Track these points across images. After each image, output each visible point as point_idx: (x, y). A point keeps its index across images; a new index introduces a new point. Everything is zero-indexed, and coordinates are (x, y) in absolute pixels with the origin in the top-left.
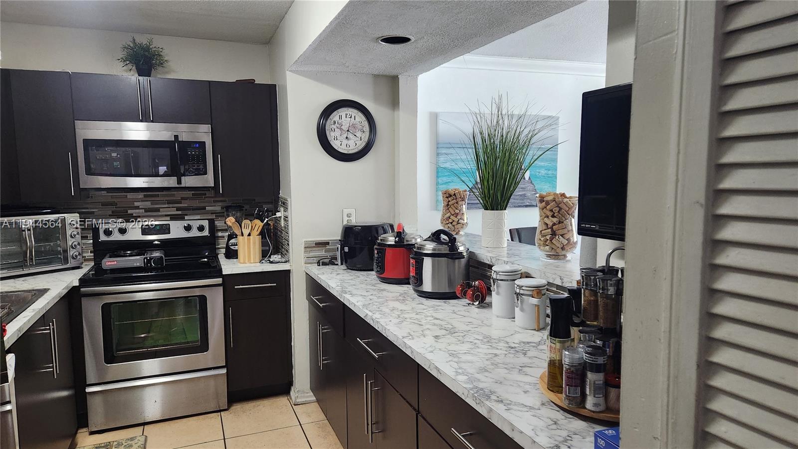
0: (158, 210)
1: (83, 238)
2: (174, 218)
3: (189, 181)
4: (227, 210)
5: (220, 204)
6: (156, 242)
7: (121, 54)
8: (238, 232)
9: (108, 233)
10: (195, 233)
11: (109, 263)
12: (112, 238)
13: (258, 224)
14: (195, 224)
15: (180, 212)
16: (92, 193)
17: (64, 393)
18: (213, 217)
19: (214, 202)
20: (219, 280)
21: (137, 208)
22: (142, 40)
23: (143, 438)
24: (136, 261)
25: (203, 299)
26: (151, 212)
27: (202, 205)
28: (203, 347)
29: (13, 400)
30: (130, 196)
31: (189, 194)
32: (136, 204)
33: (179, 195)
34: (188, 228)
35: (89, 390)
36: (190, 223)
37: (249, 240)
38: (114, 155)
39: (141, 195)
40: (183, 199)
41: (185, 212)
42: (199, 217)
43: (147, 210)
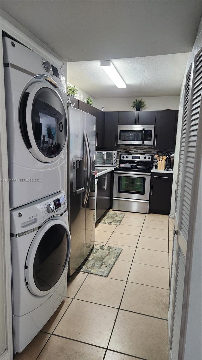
0: (137, 152)
1: (117, 158)
2: (141, 154)
3: (146, 143)
4: (158, 153)
5: (156, 151)
6: (136, 161)
7: (133, 104)
8: (158, 160)
9: (123, 157)
10: (147, 159)
11: (122, 165)
12: (124, 159)
13: (165, 157)
14: (147, 157)
15: (144, 153)
16: (121, 146)
17: (107, 198)
18: (153, 155)
19: (154, 150)
20: (150, 174)
21: (132, 151)
22: (139, 99)
23: (124, 214)
24: (129, 166)
25: (144, 179)
26: (136, 152)
27: (150, 151)
28: (143, 193)
29: (96, 196)
30: (131, 147)
31: (147, 147)
32: (132, 149)
33: (144, 147)
34: (145, 158)
35: (114, 198)
36: (146, 156)
37: (161, 162)
38: (131, 134)
39: (133, 147)
40: (145, 148)
41: (145, 153)
42: (149, 155)
43: (134, 152)
